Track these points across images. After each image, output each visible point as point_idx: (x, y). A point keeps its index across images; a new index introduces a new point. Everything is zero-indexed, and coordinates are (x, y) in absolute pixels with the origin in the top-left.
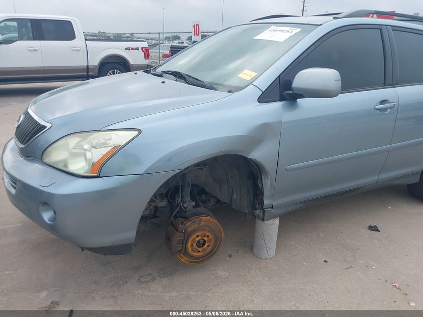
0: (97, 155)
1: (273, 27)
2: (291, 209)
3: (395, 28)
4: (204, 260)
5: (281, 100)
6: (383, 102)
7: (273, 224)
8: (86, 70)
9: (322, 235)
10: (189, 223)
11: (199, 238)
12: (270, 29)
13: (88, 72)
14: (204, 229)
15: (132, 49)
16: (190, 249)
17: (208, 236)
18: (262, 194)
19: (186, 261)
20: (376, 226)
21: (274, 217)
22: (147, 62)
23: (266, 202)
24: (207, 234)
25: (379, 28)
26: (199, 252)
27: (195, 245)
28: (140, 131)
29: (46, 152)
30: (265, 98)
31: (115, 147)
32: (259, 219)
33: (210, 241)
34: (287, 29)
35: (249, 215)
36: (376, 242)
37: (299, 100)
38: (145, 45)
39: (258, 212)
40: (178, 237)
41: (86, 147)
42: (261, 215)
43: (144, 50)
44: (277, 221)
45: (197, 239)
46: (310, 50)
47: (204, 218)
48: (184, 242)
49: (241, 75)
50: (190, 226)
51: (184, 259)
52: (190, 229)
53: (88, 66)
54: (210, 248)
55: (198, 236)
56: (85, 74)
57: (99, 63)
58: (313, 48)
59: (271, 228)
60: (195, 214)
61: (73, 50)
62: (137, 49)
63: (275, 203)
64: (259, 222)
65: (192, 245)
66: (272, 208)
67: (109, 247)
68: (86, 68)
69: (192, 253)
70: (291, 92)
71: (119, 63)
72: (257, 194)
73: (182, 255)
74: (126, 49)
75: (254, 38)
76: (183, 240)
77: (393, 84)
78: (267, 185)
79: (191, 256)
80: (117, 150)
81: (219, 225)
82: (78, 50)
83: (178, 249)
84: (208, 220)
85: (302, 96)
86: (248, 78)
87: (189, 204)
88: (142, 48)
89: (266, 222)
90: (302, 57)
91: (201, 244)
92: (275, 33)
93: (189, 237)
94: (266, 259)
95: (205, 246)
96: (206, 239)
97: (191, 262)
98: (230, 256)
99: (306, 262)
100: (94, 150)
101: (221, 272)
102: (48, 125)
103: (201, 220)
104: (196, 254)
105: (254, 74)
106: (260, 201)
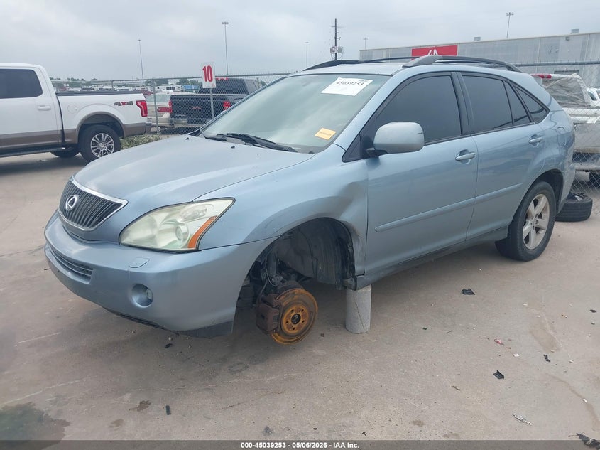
0: (193, 228)
1: (340, 79)
2: (382, 274)
3: (465, 74)
4: (299, 339)
5: (363, 157)
6: (463, 152)
7: (366, 292)
8: (60, 136)
9: (414, 304)
10: (282, 297)
11: (294, 313)
12: (337, 81)
13: (63, 138)
14: (298, 303)
15: (124, 104)
16: (285, 327)
17: (302, 311)
18: (352, 259)
19: (281, 340)
20: (470, 290)
21: (366, 285)
22: (144, 120)
23: (358, 268)
24: (302, 308)
25: (449, 74)
26: (294, 329)
27: (290, 321)
28: (234, 200)
29: (125, 233)
30: (348, 157)
31: (212, 218)
32: (351, 289)
33: (304, 316)
34: (357, 80)
35: (339, 287)
36: (473, 305)
37: (380, 157)
38: (141, 97)
39: (350, 281)
40: (272, 314)
41: (180, 220)
42: (353, 283)
43: (139, 104)
44: (370, 289)
45: (292, 315)
46: (386, 103)
47: (297, 291)
48: (279, 319)
49: (318, 135)
50: (284, 300)
51: (279, 339)
52: (284, 304)
53: (63, 131)
54: (305, 324)
55: (292, 311)
56: (60, 141)
57: (79, 126)
58: (388, 101)
59: (364, 297)
60: (286, 288)
61: (40, 110)
62: (131, 103)
63: (367, 268)
64: (350, 292)
65: (287, 322)
66: (364, 275)
67: (208, 327)
68: (60, 133)
69: (287, 330)
70: (373, 149)
71: (105, 124)
72: (347, 260)
73: (276, 334)
74: (116, 104)
75: (322, 92)
76: (279, 316)
77: (471, 133)
78: (358, 249)
79: (287, 335)
80: (214, 221)
81: (313, 298)
82: (48, 109)
83: (274, 327)
84: (300, 292)
85: (384, 152)
86: (328, 138)
87: (277, 279)
88: (137, 102)
89: (358, 291)
90: (380, 111)
91: (296, 320)
92: (344, 86)
93: (284, 311)
94: (361, 333)
95: (301, 322)
96: (300, 313)
97: (285, 342)
98: (322, 335)
99: (405, 331)
100: (189, 224)
101: (318, 351)
102: (123, 202)
103: (294, 293)
104: (291, 332)
105: (332, 133)
106: (351, 268)
